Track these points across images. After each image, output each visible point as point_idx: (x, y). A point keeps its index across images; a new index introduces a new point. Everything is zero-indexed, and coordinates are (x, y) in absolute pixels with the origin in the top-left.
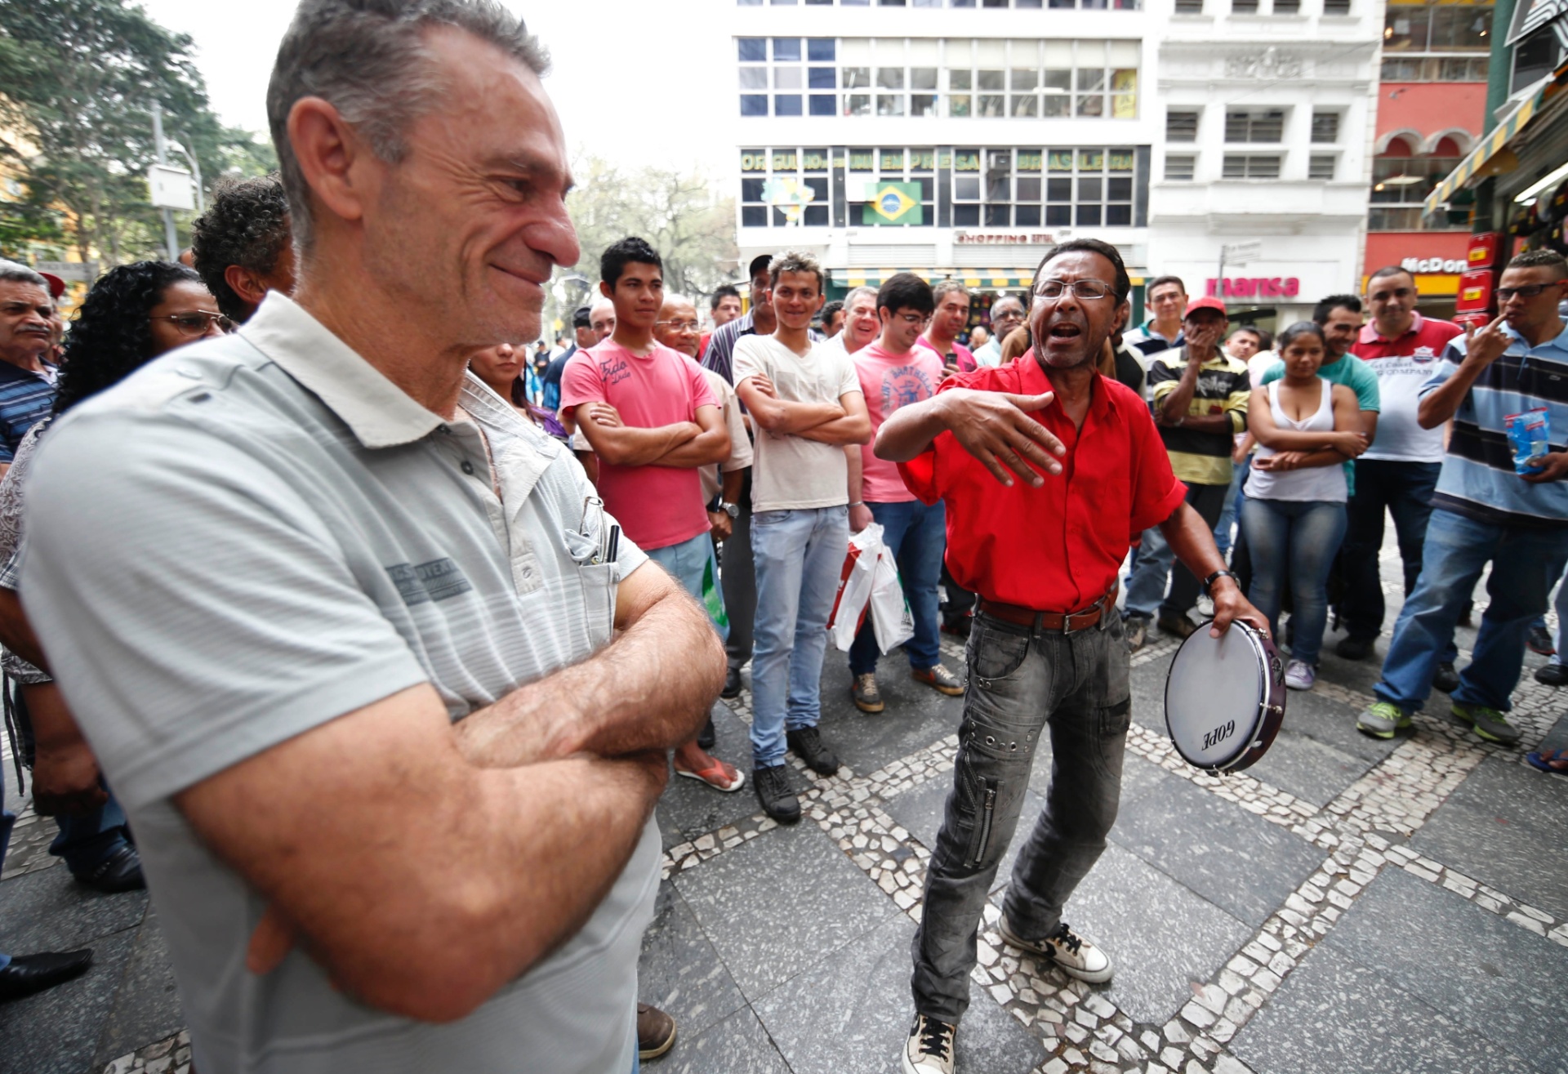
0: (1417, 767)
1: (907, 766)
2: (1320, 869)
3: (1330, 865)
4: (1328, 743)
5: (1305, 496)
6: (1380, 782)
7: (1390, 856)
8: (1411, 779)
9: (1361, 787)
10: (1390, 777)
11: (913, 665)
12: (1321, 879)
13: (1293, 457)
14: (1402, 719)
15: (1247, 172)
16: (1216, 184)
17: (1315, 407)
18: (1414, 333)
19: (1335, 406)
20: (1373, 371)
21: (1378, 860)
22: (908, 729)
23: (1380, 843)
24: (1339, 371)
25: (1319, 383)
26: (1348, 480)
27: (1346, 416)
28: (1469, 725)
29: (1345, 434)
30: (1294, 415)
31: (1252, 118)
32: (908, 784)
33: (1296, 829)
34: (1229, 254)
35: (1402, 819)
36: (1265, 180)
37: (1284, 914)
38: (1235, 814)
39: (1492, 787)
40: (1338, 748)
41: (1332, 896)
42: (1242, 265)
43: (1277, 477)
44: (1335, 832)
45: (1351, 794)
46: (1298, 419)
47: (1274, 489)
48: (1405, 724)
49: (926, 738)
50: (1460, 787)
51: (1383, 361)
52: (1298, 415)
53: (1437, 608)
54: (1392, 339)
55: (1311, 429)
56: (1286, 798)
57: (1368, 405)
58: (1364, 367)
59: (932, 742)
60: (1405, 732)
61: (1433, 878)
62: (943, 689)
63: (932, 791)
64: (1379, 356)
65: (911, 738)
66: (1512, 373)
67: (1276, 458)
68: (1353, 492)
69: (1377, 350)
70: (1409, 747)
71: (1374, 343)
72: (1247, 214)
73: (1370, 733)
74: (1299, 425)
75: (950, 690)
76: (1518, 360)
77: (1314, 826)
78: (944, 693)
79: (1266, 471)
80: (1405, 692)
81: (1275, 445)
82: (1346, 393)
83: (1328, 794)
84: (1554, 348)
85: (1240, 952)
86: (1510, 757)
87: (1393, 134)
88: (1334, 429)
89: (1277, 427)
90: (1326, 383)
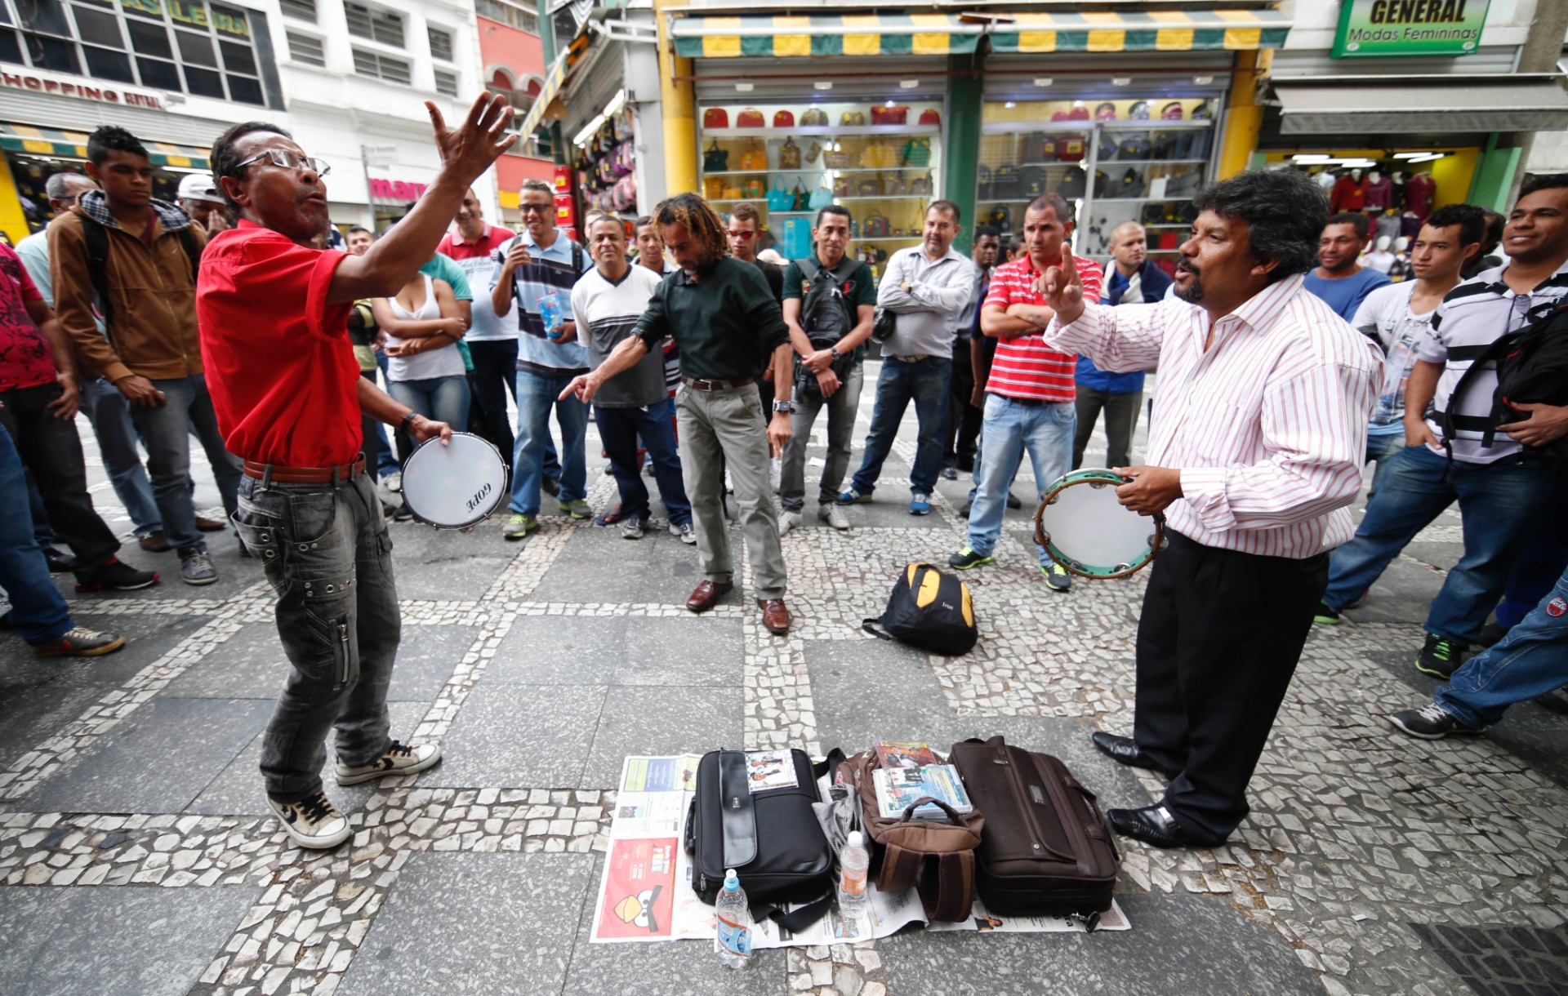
0: (539, 550)
1: (46, 751)
2: (477, 640)
3: (483, 635)
4: (484, 555)
5: (432, 374)
6: (517, 568)
7: (521, 611)
8: (534, 559)
9: (504, 577)
10: (522, 563)
11: (31, 642)
12: (477, 646)
13: (416, 343)
14: (528, 522)
15: (379, 72)
16: (350, 76)
17: (423, 300)
18: (486, 238)
19: (437, 297)
20: (463, 270)
21: (512, 616)
22: (42, 712)
23: (513, 606)
24: (435, 268)
25: (422, 278)
26: (464, 358)
27: (449, 305)
28: (568, 512)
29: (449, 320)
30: (407, 305)
31: (373, 15)
32: (52, 768)
33: (462, 622)
34: (369, 155)
35: (527, 586)
36: (398, 85)
37: (452, 681)
38: (417, 632)
39: (577, 545)
40: (492, 556)
41: (484, 653)
42: (386, 168)
43: (408, 361)
44: (487, 612)
45: (498, 584)
46: (413, 310)
47: (409, 372)
48: (532, 525)
49: (71, 710)
50: (562, 552)
51: (471, 260)
52: (412, 306)
53: (529, 441)
54: (473, 242)
55: (424, 318)
56: (455, 604)
57: (462, 295)
58: (455, 266)
59: (83, 710)
60: (533, 530)
61: (542, 612)
62: (89, 652)
63: (90, 758)
64: (468, 256)
65: (47, 720)
66: (535, 269)
67: (403, 345)
68: (471, 366)
69: (465, 252)
70: (535, 539)
71: (461, 245)
72: (389, 116)
73: (511, 538)
74: (414, 315)
75: (100, 650)
76: (536, 260)
77: (473, 614)
78: (91, 656)
79: (398, 357)
80: (525, 506)
81: (400, 334)
82: (444, 286)
83: (483, 589)
84: (553, 251)
85: (423, 721)
86: (588, 524)
87: (497, 66)
88: (442, 317)
89: (398, 318)
90: (427, 278)
